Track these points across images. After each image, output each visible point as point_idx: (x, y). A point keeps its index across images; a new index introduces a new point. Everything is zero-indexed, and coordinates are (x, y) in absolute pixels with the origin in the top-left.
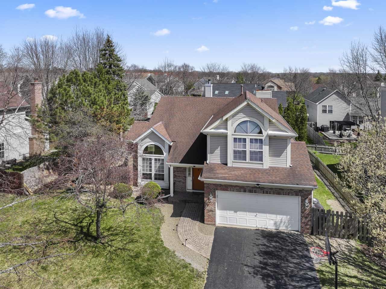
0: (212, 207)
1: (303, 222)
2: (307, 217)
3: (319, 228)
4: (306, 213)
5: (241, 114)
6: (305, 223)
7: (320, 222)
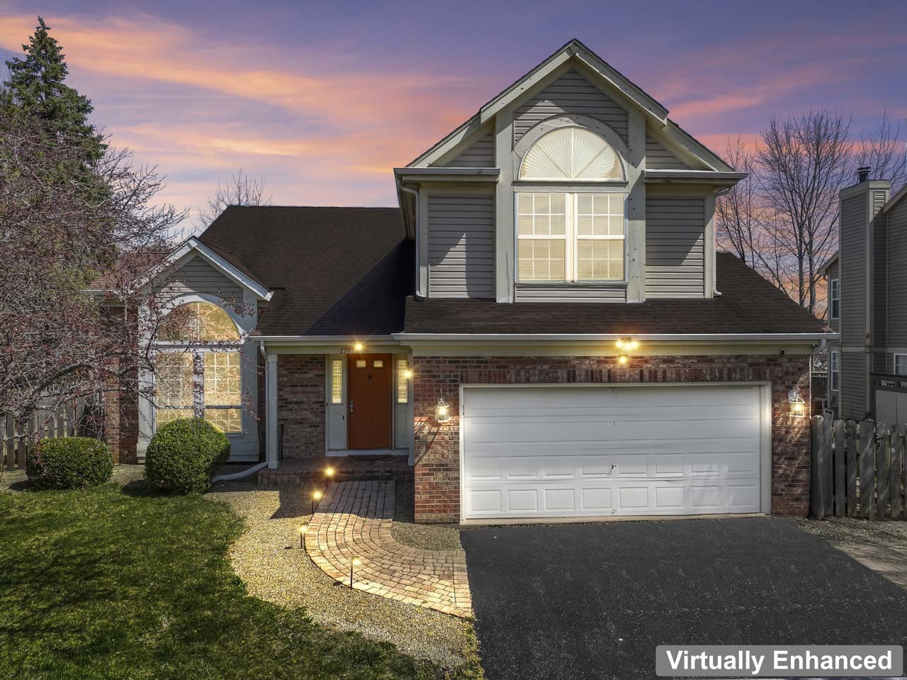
0: (445, 452)
1: (781, 476)
2: (793, 453)
3: (837, 492)
4: (790, 441)
5: (547, 102)
6: (788, 476)
7: (841, 468)
